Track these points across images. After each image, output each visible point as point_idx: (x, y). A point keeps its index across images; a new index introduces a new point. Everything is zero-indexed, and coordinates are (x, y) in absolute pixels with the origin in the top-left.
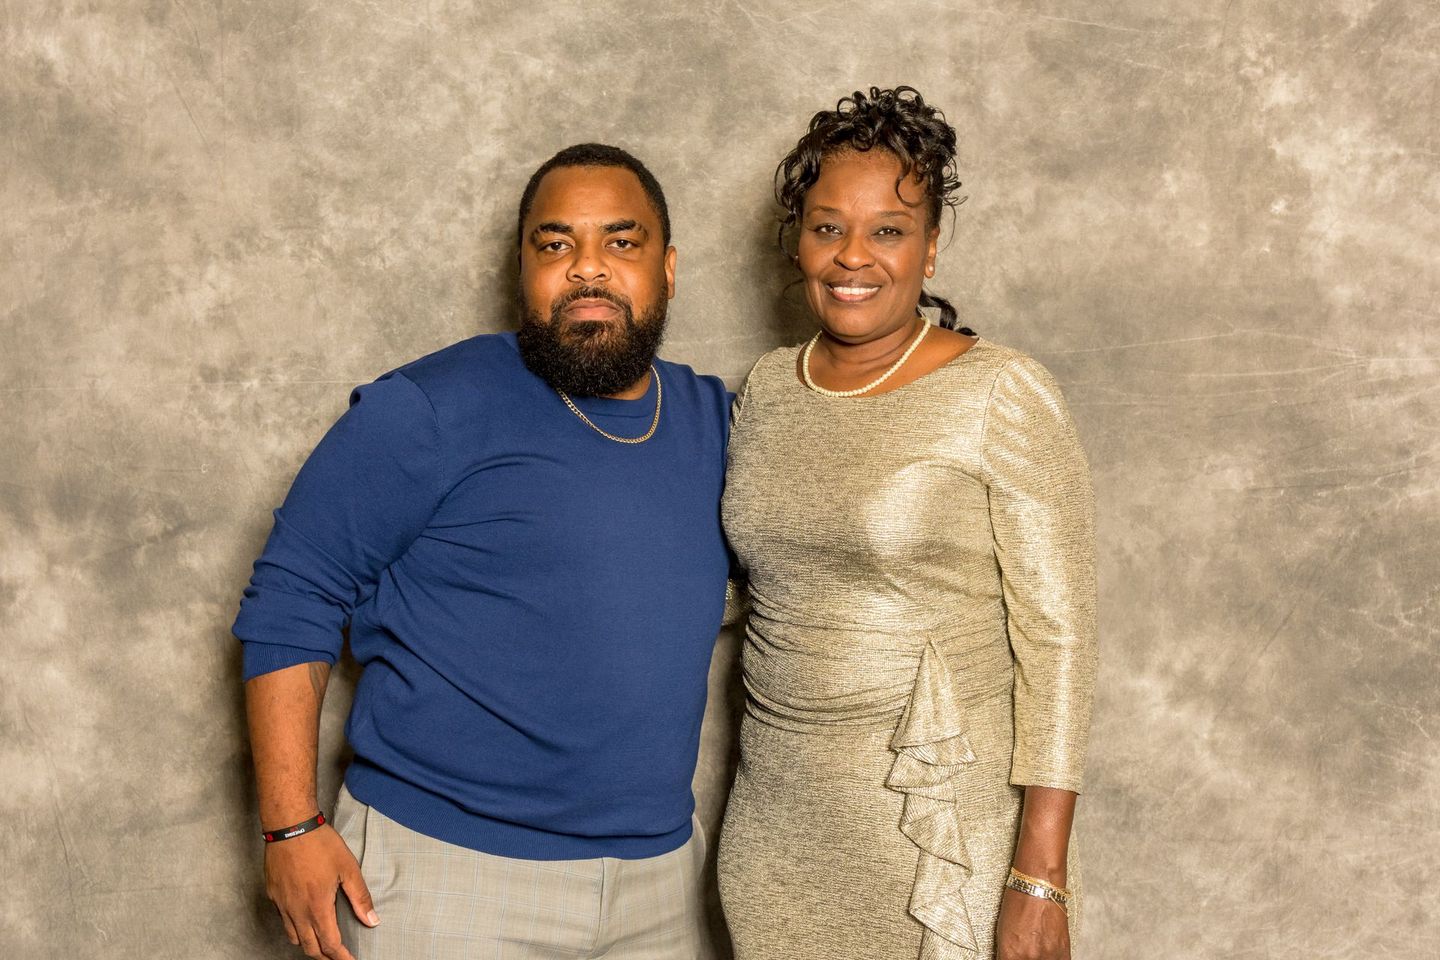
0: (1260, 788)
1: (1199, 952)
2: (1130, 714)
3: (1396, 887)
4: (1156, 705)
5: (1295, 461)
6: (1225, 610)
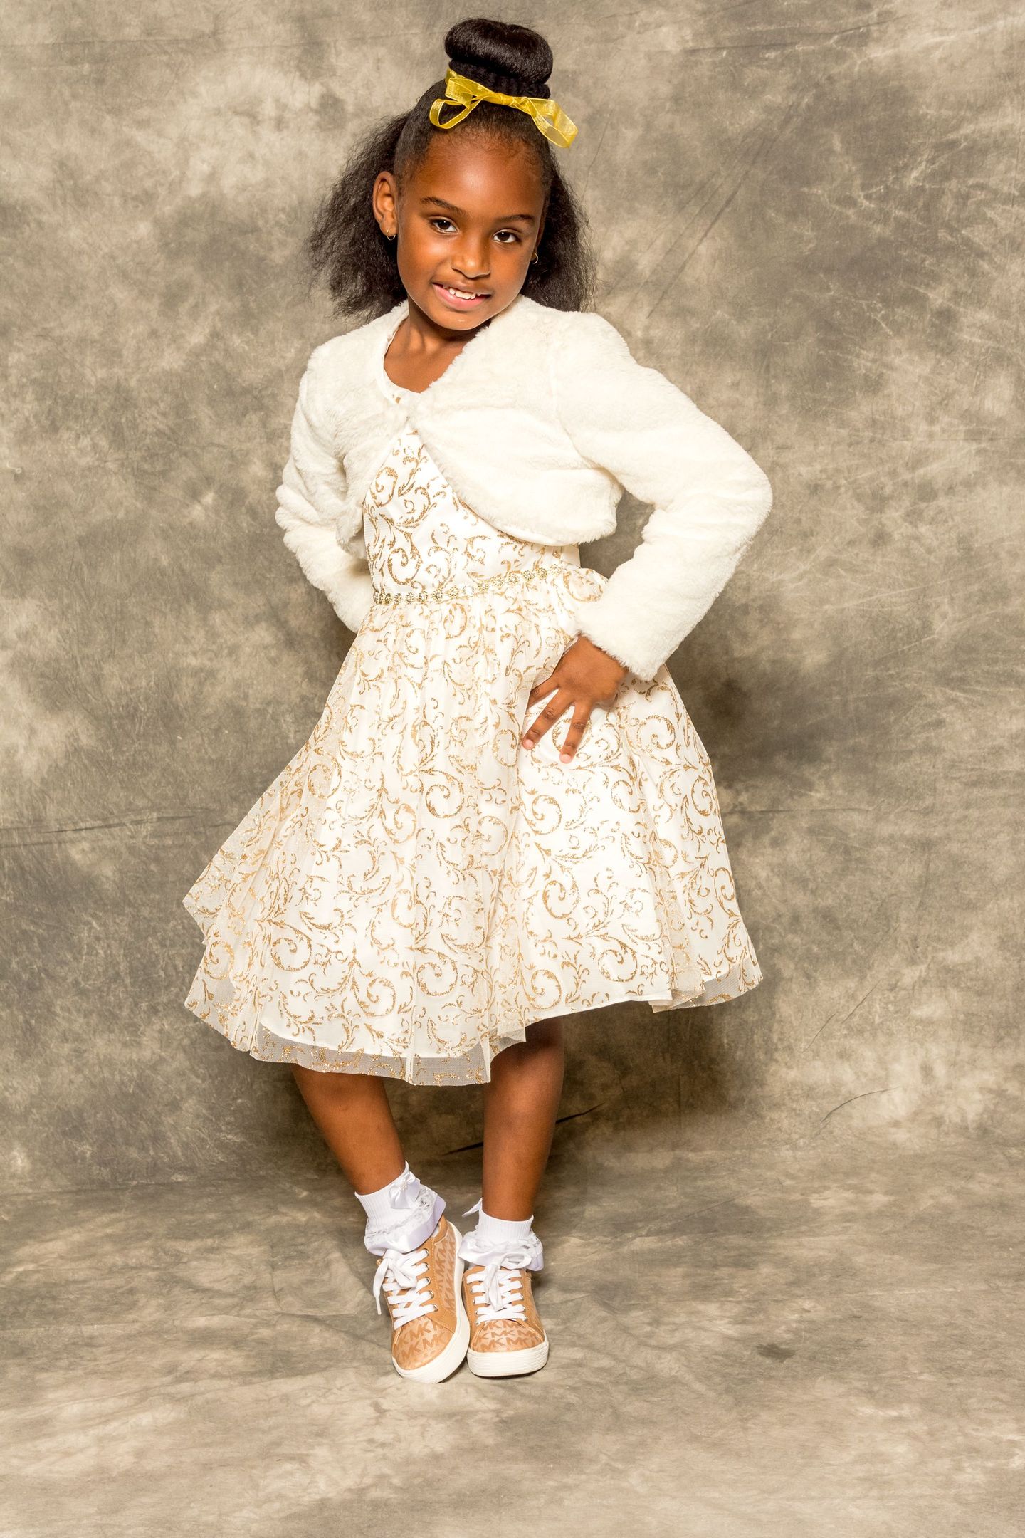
3: (855, 503)
5: (740, 18)
6: (661, 190)
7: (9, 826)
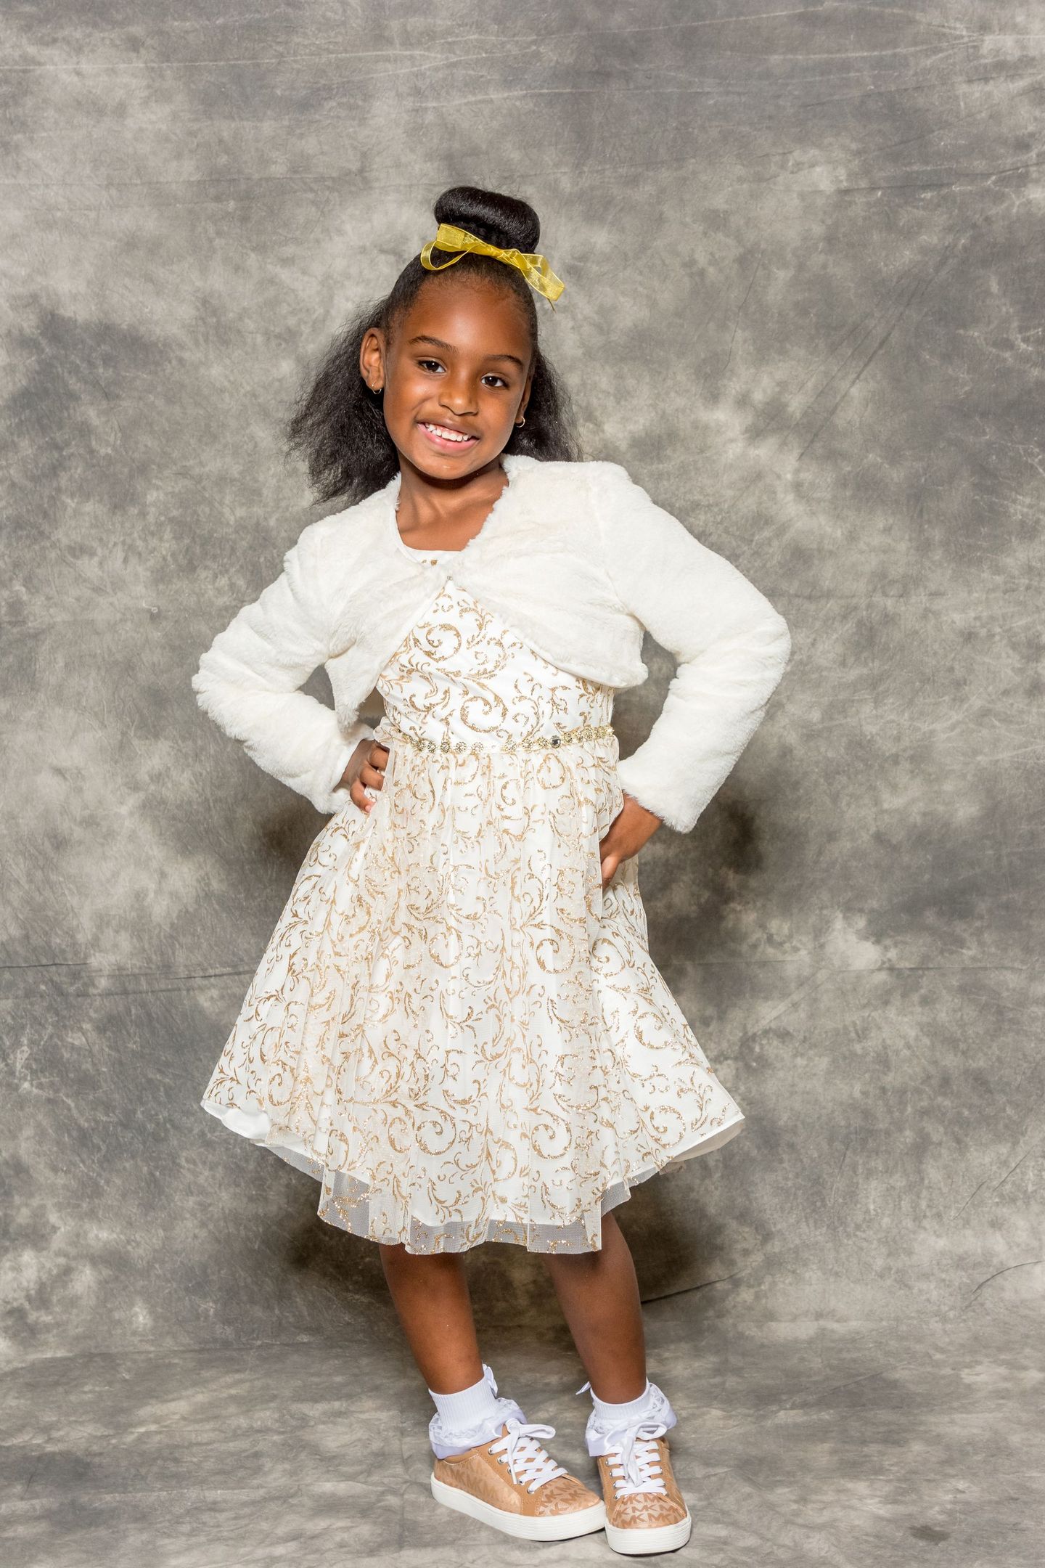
0: (852, 537)
1: (783, 724)
2: (702, 451)
3: (1011, 652)
4: (732, 441)
5: (896, 158)
6: (813, 332)
7: (137, 971)
